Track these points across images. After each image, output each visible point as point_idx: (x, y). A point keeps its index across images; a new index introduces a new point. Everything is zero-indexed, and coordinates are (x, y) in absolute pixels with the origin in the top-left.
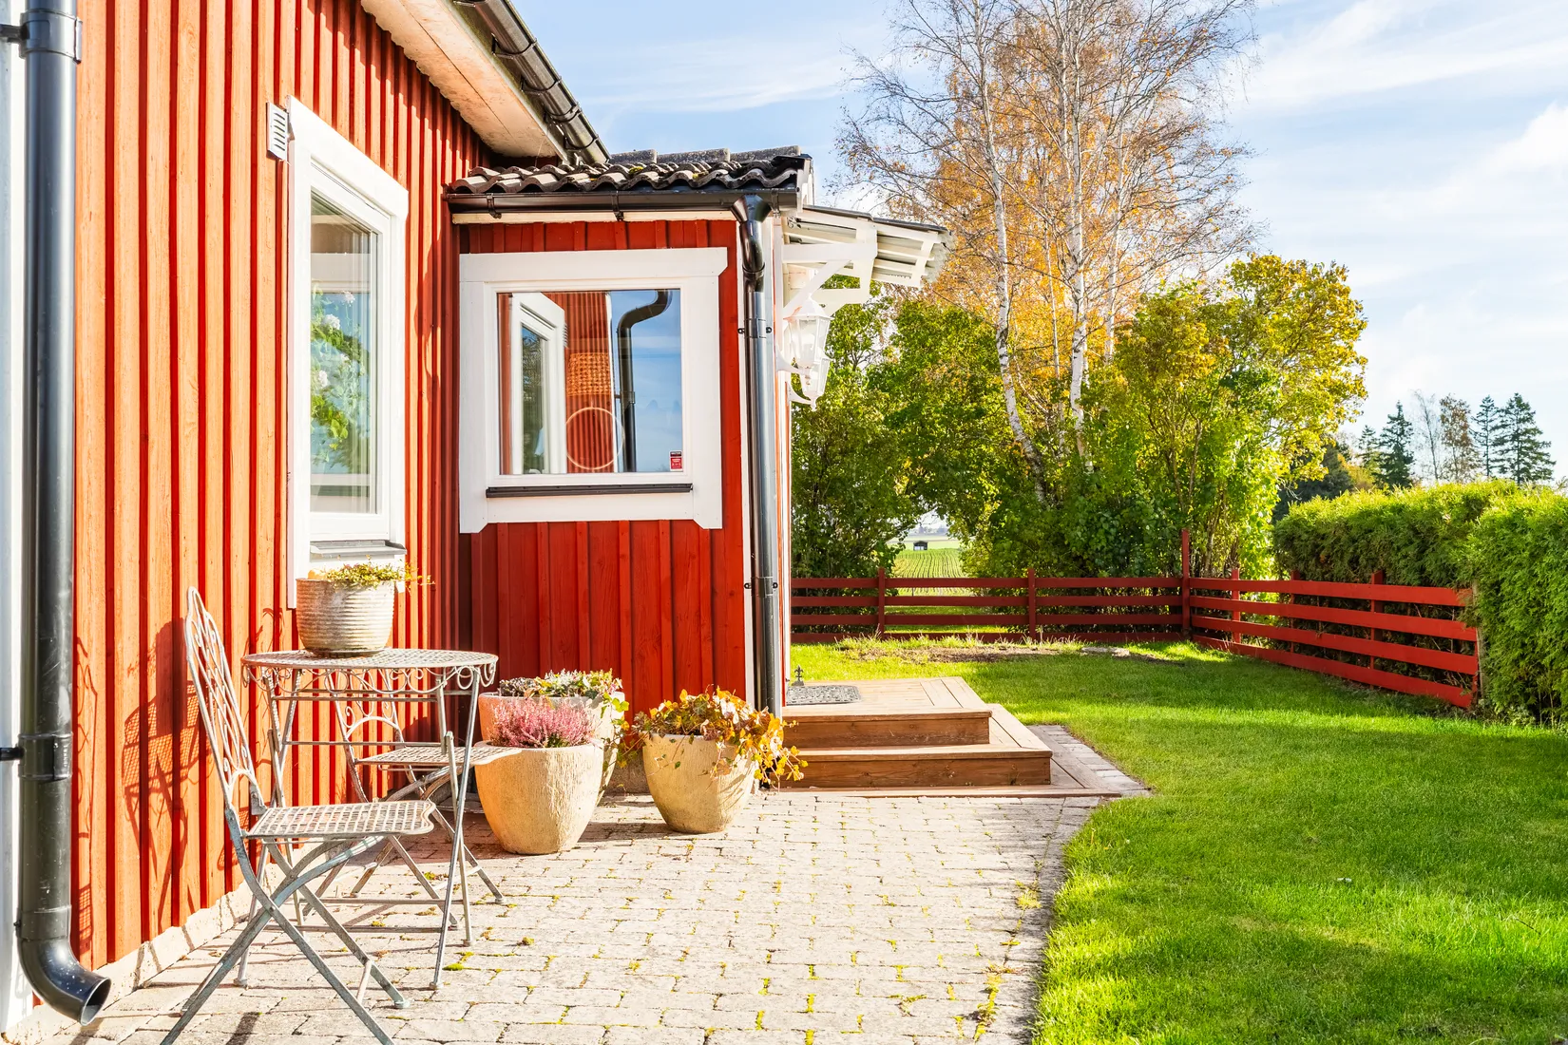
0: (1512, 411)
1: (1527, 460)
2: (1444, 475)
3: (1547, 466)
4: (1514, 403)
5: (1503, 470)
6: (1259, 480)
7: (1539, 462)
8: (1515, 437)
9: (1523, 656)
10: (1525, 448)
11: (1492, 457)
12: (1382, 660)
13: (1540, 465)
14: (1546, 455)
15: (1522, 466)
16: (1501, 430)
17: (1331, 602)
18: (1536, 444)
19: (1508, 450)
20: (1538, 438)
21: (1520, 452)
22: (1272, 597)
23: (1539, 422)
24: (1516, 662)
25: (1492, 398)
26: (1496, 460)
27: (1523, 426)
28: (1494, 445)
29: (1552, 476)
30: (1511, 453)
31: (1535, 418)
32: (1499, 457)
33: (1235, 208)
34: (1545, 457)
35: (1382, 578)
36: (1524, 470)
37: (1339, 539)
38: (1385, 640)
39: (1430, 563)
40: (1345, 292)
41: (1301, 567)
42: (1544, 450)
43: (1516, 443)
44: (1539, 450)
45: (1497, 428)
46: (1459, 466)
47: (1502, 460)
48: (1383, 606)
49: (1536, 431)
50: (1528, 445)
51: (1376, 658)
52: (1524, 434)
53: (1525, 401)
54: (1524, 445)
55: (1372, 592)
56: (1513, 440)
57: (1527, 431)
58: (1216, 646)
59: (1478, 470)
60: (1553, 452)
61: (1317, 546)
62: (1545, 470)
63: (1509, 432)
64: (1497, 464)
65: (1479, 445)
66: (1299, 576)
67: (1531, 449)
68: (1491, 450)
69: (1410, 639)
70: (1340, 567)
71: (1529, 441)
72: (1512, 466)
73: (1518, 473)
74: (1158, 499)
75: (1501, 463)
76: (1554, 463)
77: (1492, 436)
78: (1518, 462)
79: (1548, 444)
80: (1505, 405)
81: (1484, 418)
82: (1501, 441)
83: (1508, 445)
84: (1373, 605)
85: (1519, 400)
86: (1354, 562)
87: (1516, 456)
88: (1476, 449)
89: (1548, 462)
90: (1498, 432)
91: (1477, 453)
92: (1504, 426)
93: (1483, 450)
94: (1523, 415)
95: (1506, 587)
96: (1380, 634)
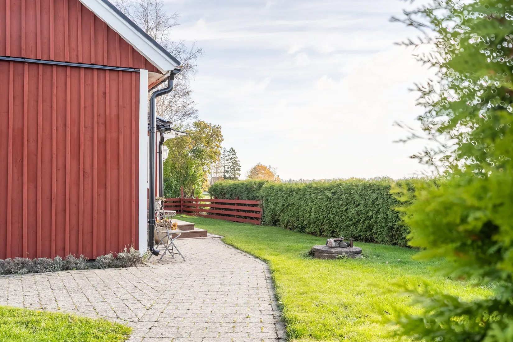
0: (231, 152)
1: (234, 165)
2: (213, 169)
3: (239, 167)
4: (231, 150)
5: (228, 168)
6: (199, 175)
7: (237, 166)
8: (231, 159)
9: (272, 213)
10: (234, 162)
11: (225, 164)
12: (238, 216)
13: (237, 167)
14: (239, 164)
15: (233, 167)
16: (228, 157)
17: (225, 204)
18: (237, 161)
19: (229, 163)
20: (237, 159)
21: (233, 163)
22: (208, 203)
23: (237, 155)
24: (271, 214)
25: (226, 148)
26: (227, 165)
27: (234, 156)
28: (226, 161)
29: (240, 170)
30: (230, 163)
31: (236, 154)
32: (227, 164)
33: (195, 109)
34: (238, 165)
35: (238, 198)
36: (233, 168)
37: (228, 190)
38: (239, 211)
39: (250, 196)
40: (220, 132)
41: (217, 196)
42: (238, 163)
43: (231, 161)
44: (237, 163)
45: (227, 156)
46: (217, 167)
47: (228, 165)
48: (238, 204)
49: (237, 157)
50: (235, 161)
51: (237, 216)
52: (233, 158)
53: (234, 149)
54: (234, 161)
55: (235, 201)
56: (231, 160)
57: (234, 158)
58: (193, 215)
59: (222, 168)
60: (241, 164)
61: (221, 191)
62: (239, 168)
63: (230, 157)
64: (227, 166)
65: (222, 161)
66: (216, 198)
67: (235, 162)
68: (225, 162)
69: (244, 211)
70: (227, 196)
71: (235, 160)
72: (230, 167)
73: (232, 169)
74: (175, 179)
75: (228, 166)
76: (241, 167)
77: (226, 158)
78: (232, 166)
79: (239, 161)
80: (229, 150)
81: (224, 153)
82: (228, 160)
83: (229, 161)
84: (236, 204)
85: (232, 149)
86: (231, 195)
87: (231, 164)
88: (222, 162)
89: (239, 166)
90: (227, 157)
91: (222, 163)
92: (228, 156)
93: (223, 162)
94: (233, 153)
95: (269, 200)
96: (238, 210)
